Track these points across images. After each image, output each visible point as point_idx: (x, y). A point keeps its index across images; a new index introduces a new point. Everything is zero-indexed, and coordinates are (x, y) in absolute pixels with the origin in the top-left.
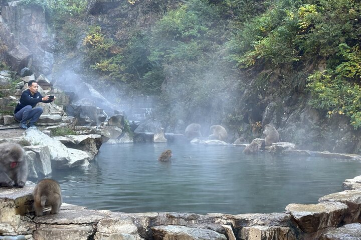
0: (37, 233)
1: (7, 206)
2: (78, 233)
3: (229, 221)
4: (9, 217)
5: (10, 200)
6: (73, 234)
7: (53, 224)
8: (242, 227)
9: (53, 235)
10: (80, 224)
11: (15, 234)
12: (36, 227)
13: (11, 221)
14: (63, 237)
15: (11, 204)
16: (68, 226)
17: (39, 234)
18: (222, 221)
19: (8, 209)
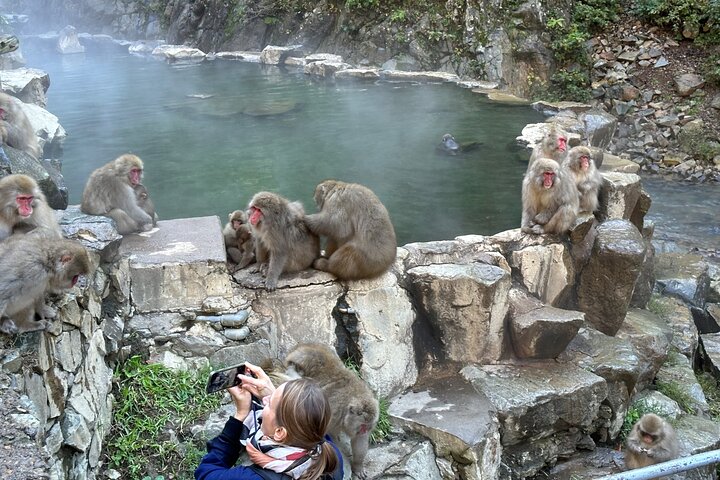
0: (258, 303)
1: (214, 272)
2: (324, 297)
3: (496, 246)
4: (219, 287)
5: (219, 263)
6: (316, 299)
7: (282, 288)
8: (511, 252)
9: (285, 303)
10: (323, 284)
11: (232, 311)
12: (257, 295)
13: (224, 292)
14: (303, 305)
15: (221, 269)
16: (307, 289)
17: (263, 304)
18: (486, 246)
19: (216, 275)
